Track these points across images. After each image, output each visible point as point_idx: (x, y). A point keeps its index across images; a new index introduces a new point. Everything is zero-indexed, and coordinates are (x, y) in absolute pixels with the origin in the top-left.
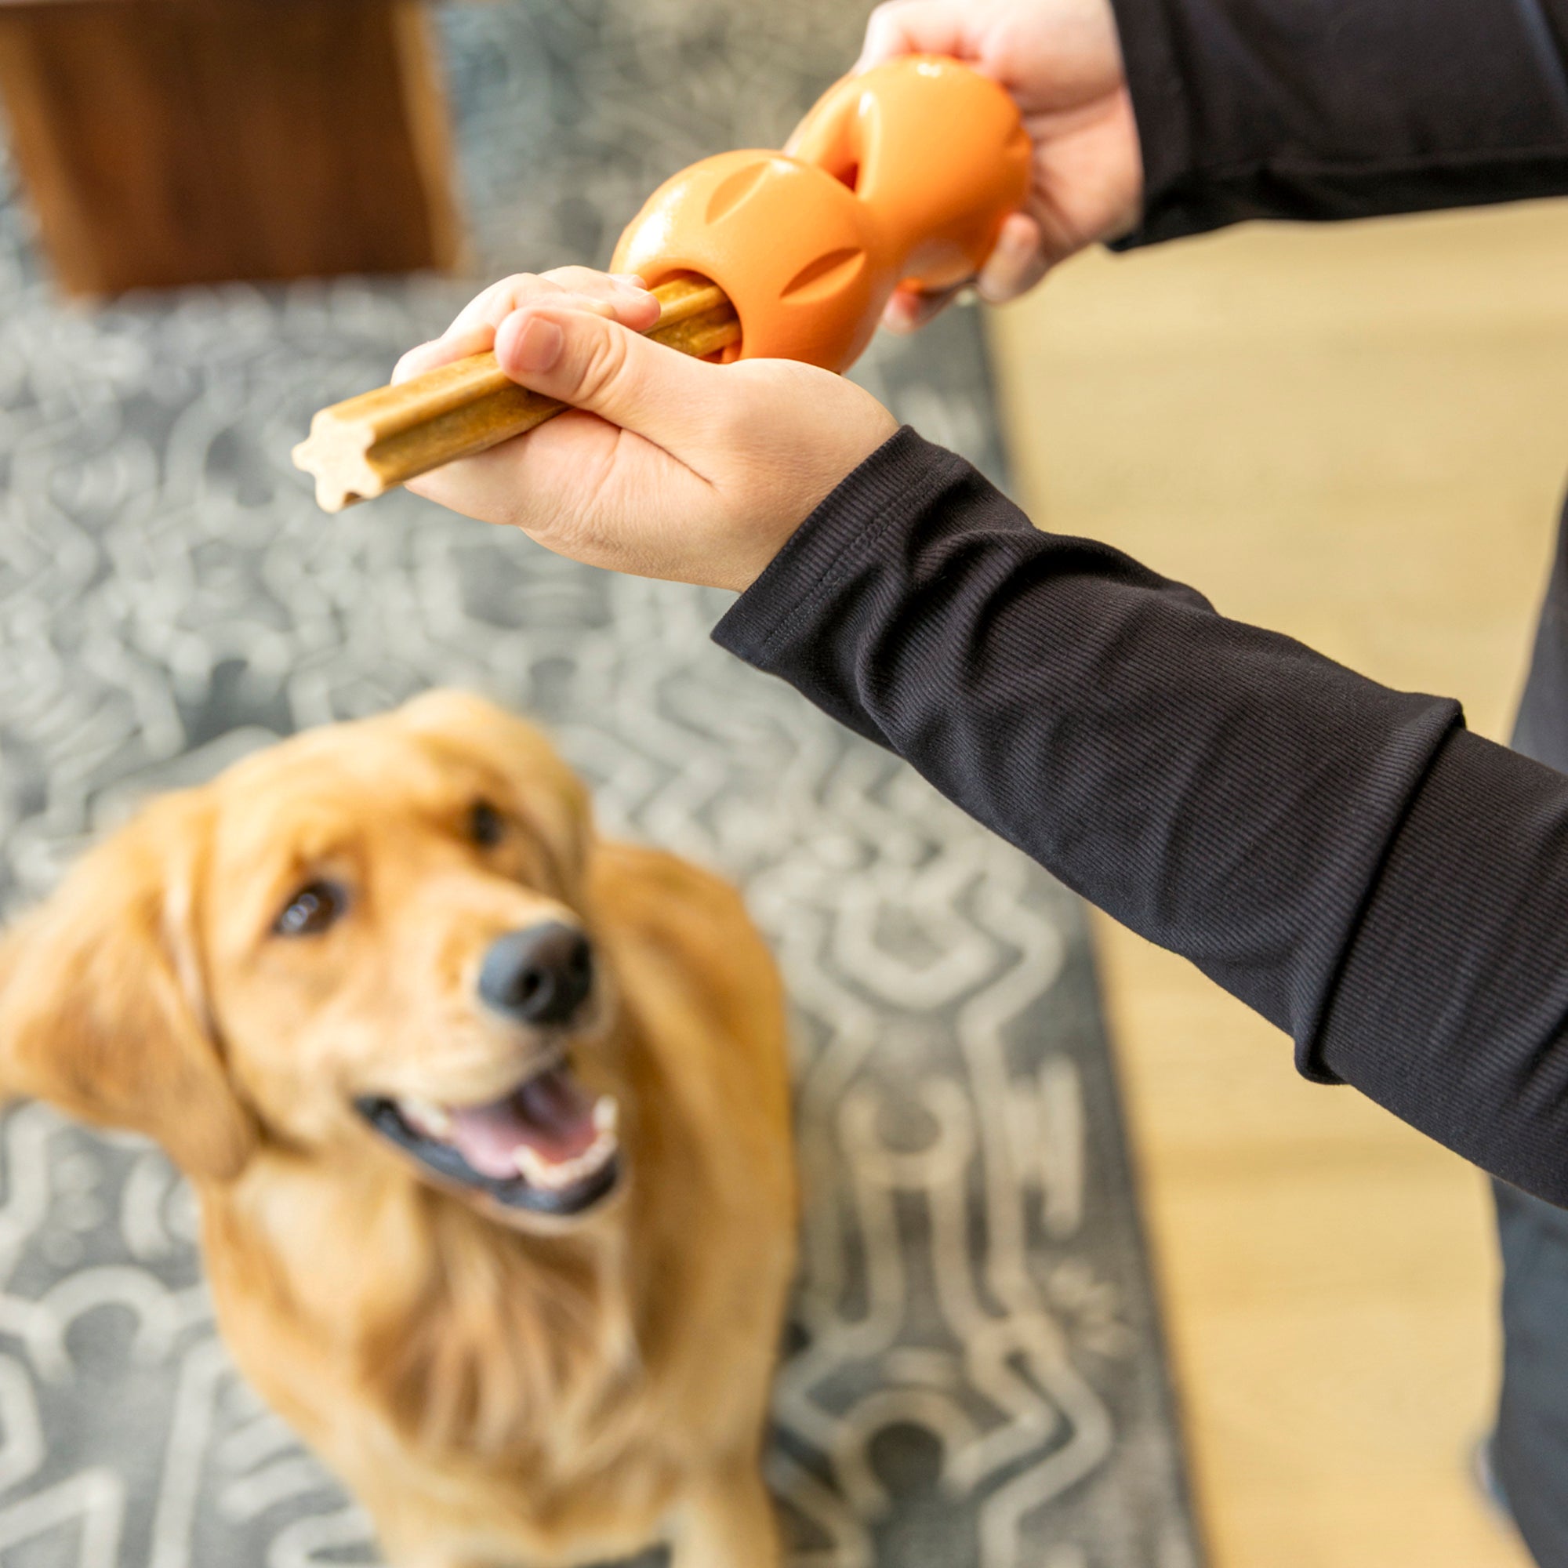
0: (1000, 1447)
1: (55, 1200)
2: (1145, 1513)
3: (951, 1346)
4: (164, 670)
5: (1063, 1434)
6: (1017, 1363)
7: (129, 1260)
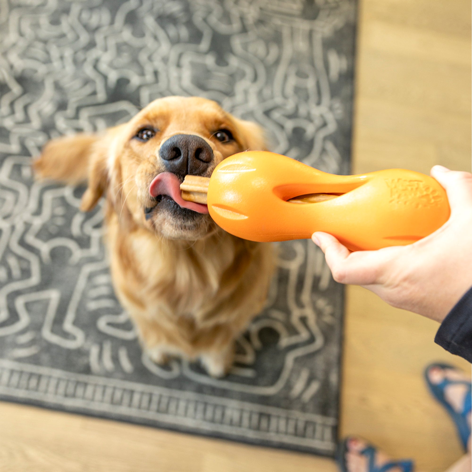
0: (294, 340)
1: (53, 216)
2: (328, 364)
3: (287, 312)
4: (105, 78)
5: (312, 340)
6: (304, 320)
7: (71, 237)
